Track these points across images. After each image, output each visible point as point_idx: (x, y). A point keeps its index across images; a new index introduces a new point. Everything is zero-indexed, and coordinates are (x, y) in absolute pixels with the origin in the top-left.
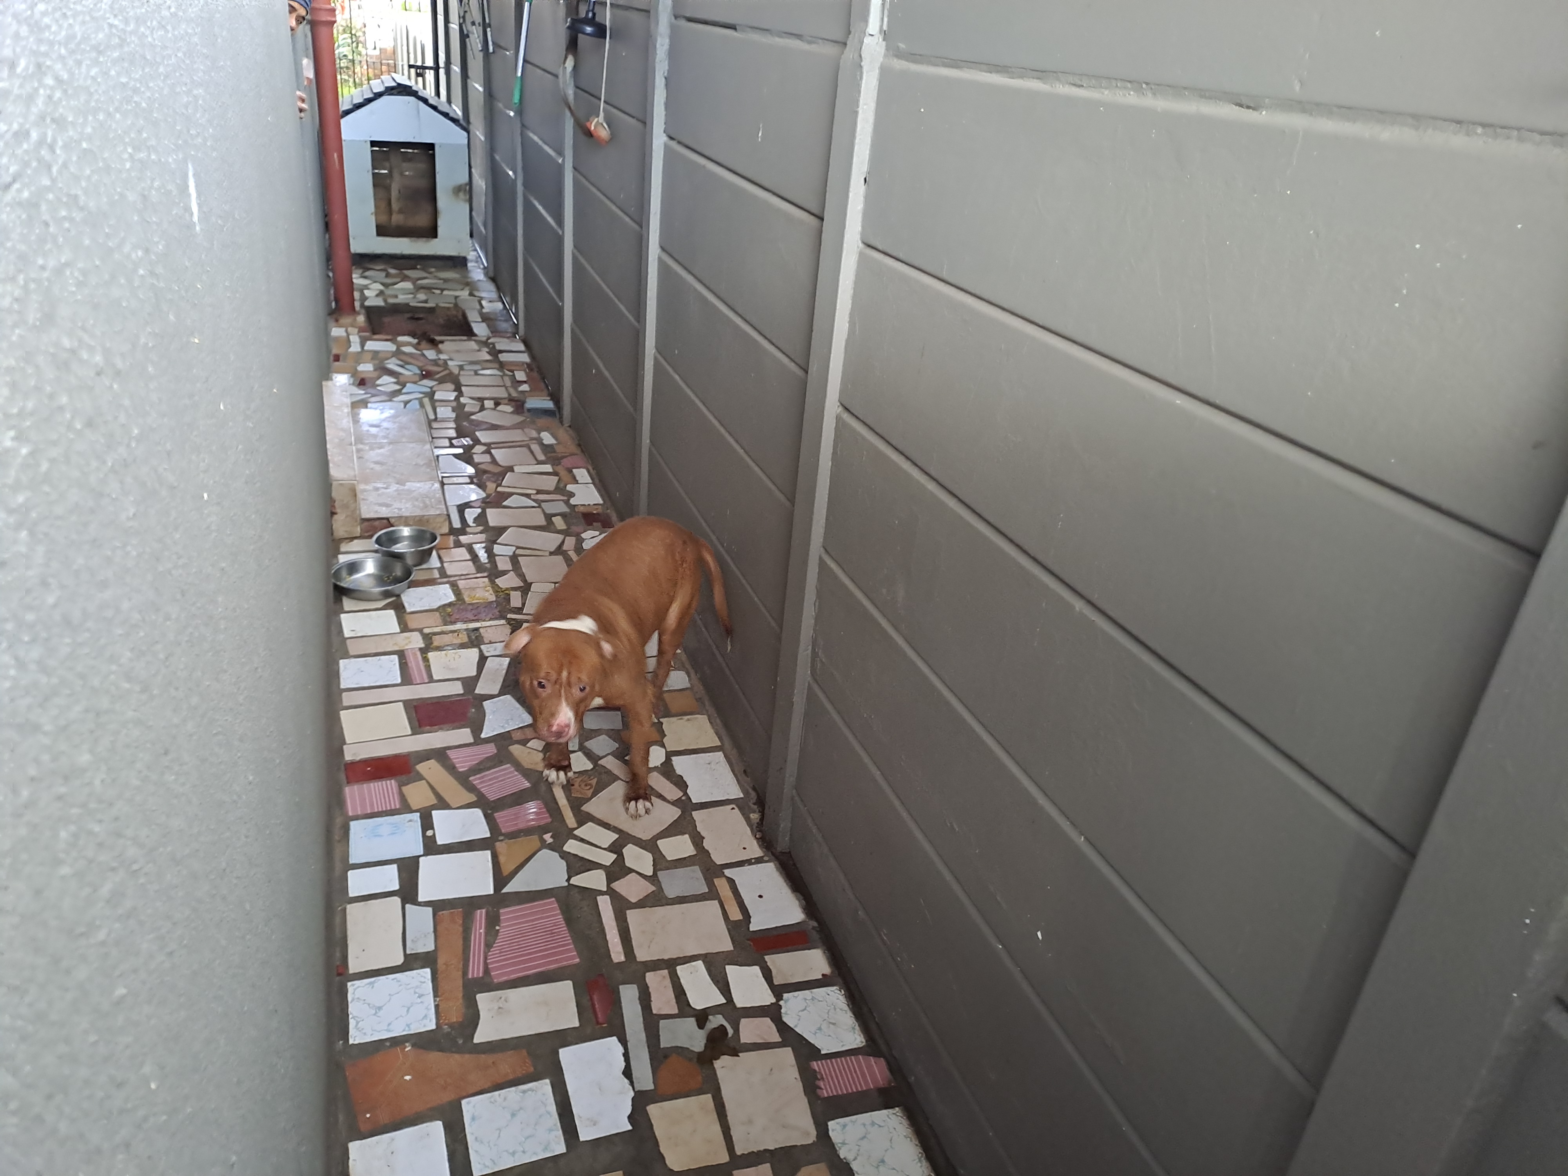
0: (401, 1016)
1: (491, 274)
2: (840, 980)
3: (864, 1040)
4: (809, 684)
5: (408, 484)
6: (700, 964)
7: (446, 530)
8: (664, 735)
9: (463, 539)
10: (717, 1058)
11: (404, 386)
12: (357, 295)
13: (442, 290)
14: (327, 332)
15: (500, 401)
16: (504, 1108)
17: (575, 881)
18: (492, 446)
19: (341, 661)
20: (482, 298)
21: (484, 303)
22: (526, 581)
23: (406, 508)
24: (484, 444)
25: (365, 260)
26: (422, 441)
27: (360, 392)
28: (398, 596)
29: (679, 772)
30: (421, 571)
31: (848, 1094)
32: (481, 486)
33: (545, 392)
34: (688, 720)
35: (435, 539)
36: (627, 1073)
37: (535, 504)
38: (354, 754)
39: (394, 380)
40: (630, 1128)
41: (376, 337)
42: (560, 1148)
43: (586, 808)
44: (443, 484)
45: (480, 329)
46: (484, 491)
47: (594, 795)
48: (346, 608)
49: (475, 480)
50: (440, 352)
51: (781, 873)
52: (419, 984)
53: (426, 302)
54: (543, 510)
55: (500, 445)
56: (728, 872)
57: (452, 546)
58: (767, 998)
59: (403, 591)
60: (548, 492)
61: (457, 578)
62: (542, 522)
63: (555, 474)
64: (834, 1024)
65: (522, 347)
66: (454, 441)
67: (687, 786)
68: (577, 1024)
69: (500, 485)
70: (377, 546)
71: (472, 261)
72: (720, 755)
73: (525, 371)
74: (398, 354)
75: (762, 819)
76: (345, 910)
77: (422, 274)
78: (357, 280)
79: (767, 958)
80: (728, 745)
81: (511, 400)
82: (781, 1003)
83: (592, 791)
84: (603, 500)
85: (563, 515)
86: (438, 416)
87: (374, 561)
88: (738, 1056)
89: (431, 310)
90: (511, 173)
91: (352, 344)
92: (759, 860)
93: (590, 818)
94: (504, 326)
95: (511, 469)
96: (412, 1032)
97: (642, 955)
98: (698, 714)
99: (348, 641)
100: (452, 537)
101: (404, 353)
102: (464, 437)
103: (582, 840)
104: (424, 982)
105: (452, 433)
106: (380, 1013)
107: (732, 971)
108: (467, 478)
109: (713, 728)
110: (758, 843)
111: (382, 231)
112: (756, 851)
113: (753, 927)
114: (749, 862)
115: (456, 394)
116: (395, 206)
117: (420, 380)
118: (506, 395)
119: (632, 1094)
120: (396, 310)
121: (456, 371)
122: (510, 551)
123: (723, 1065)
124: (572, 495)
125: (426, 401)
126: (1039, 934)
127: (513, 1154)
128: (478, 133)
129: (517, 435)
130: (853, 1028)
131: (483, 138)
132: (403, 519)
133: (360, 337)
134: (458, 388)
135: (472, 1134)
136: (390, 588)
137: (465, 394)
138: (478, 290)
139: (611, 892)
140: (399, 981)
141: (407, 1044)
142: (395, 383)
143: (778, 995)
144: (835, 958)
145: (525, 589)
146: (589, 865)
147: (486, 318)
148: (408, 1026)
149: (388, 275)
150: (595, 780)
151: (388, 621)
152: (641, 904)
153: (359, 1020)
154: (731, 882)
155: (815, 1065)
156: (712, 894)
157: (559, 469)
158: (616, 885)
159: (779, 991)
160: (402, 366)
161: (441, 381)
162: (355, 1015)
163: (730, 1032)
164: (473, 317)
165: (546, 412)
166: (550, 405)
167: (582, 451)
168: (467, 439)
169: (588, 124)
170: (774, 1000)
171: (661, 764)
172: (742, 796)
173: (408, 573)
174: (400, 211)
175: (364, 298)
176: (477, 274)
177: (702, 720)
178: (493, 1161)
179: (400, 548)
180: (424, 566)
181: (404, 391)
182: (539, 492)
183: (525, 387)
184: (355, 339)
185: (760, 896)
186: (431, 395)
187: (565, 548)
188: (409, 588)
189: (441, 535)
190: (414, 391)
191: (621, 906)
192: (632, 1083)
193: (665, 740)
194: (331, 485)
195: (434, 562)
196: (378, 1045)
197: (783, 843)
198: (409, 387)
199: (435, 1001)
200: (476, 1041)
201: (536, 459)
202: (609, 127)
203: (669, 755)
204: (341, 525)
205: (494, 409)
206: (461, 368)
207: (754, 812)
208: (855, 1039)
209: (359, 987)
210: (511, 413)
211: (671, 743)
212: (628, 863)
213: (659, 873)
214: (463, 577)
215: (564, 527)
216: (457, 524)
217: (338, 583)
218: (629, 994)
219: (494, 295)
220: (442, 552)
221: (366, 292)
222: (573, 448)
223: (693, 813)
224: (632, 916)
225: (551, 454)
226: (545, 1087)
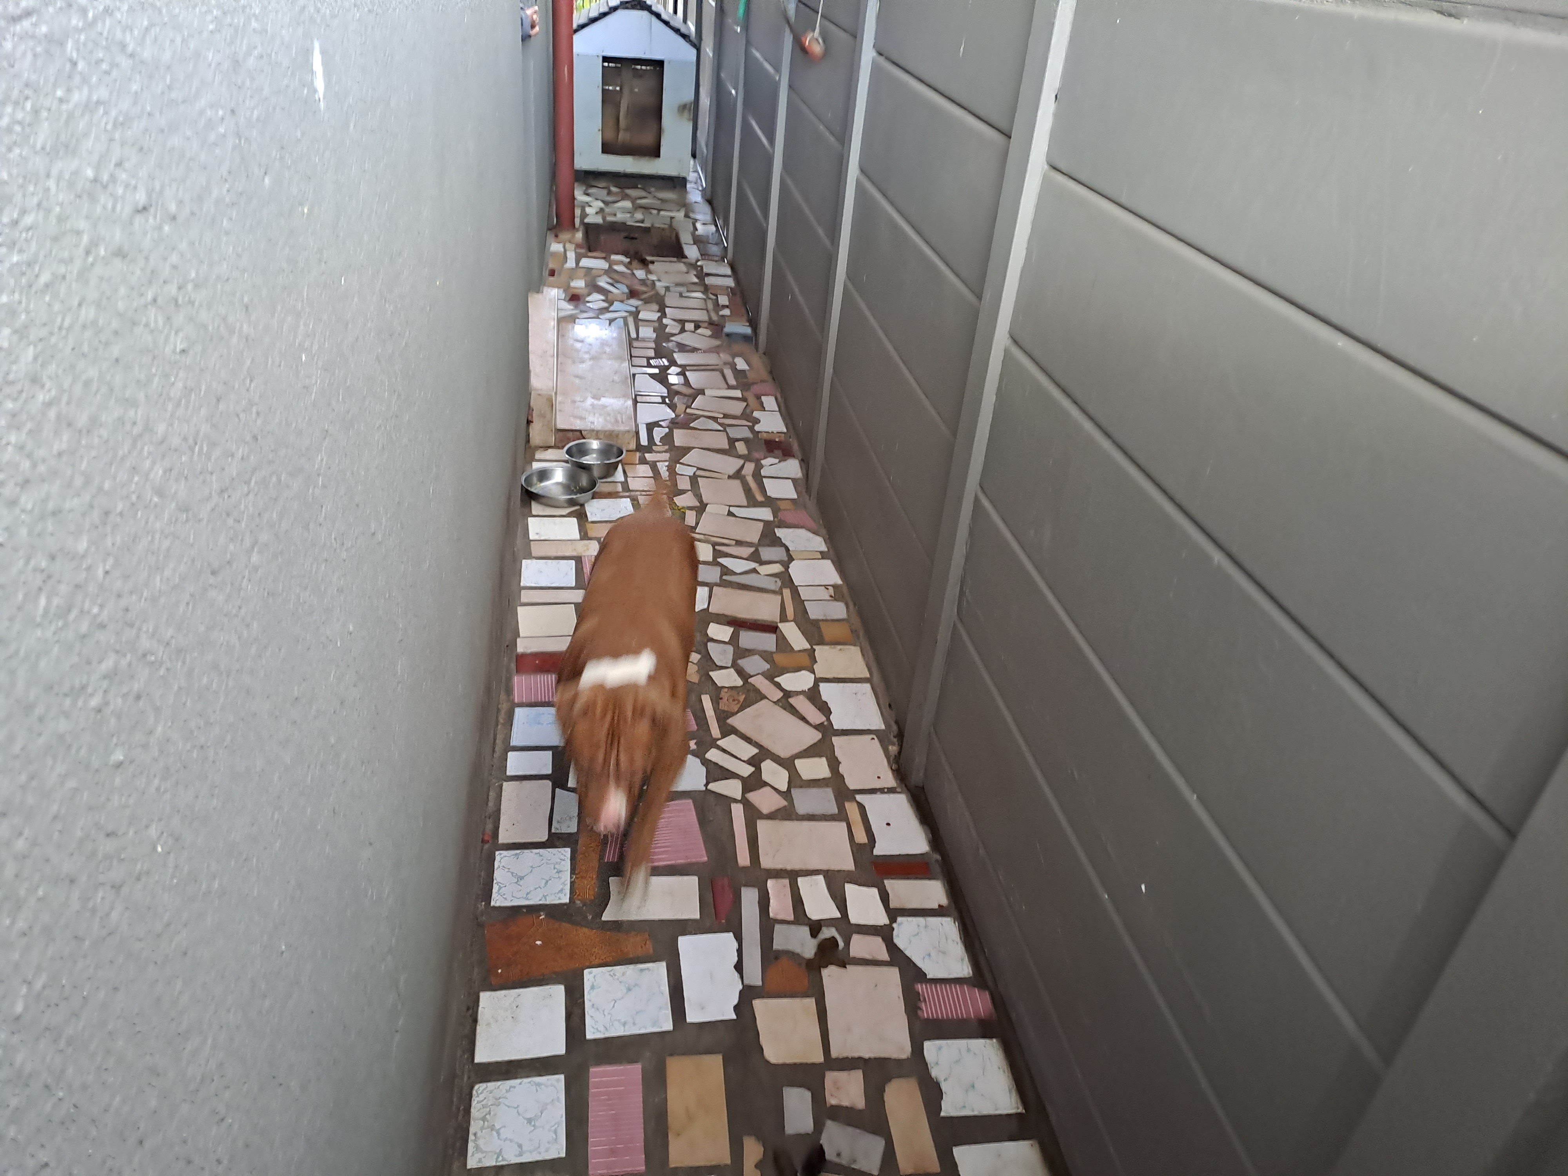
0: (539, 887)
1: (708, 196)
2: (956, 914)
3: (971, 972)
4: (954, 622)
5: (603, 399)
6: (820, 878)
7: (633, 446)
8: (814, 661)
9: (648, 456)
10: (826, 967)
11: (611, 304)
12: (578, 212)
13: (659, 210)
14: (543, 246)
15: (700, 324)
16: (620, 982)
17: (712, 786)
18: (688, 368)
19: (524, 561)
20: (696, 220)
21: (698, 225)
22: (702, 501)
23: (596, 422)
24: (680, 366)
25: (589, 177)
26: (619, 358)
27: (568, 308)
28: (582, 505)
29: (824, 698)
30: (606, 484)
31: (948, 1020)
32: (672, 407)
33: (745, 317)
34: (841, 650)
35: (622, 453)
36: (739, 967)
37: (721, 428)
38: (526, 647)
39: (603, 298)
40: (734, 1017)
41: (590, 254)
42: (668, 1026)
43: (732, 721)
44: (635, 402)
45: (692, 252)
46: (674, 411)
47: (742, 708)
48: (534, 513)
49: (667, 400)
50: (649, 272)
51: (911, 806)
52: (559, 861)
53: (642, 221)
54: (727, 434)
55: (697, 368)
56: (859, 797)
57: (637, 462)
58: (882, 919)
59: (587, 501)
60: (735, 417)
61: (638, 493)
62: (725, 445)
63: (743, 399)
64: (944, 953)
65: (728, 271)
66: (652, 362)
67: (831, 713)
68: (698, 916)
69: (690, 407)
70: (567, 456)
71: (691, 182)
72: (867, 687)
73: (728, 296)
74: (609, 272)
75: (900, 753)
76: (501, 786)
77: (642, 193)
78: (580, 196)
79: (886, 882)
80: (876, 678)
81: (711, 324)
82: (895, 925)
83: (739, 706)
84: (787, 428)
85: (746, 440)
86: (640, 335)
87: (563, 470)
88: (846, 968)
89: (647, 230)
90: (733, 92)
91: (568, 260)
92: (891, 791)
93: (733, 731)
94: (714, 250)
95: (702, 392)
96: (548, 902)
97: (766, 862)
98: (851, 645)
99: (532, 543)
100: (638, 454)
101: (616, 271)
102: (661, 358)
103: (724, 751)
104: (564, 860)
105: (652, 353)
106: (521, 883)
107: (851, 890)
108: (660, 398)
109: (864, 659)
110: (893, 774)
111: (607, 149)
112: (889, 780)
113: (877, 852)
114: (881, 791)
115: (659, 314)
116: (623, 122)
117: (628, 299)
118: (706, 318)
119: (741, 987)
120: (614, 228)
121: (662, 292)
122: (690, 471)
123: (830, 974)
124: (757, 421)
125: (631, 321)
126: (1143, 887)
127: (624, 1024)
128: (708, 50)
129: (712, 359)
130: (962, 960)
131: (711, 55)
132: (595, 432)
133: (576, 253)
134: (662, 310)
135: (590, 1001)
136: (574, 497)
137: (668, 316)
138: (693, 212)
139: (745, 802)
140: (541, 856)
141: (542, 913)
142: (603, 301)
143: (893, 919)
144: (954, 890)
145: (701, 509)
146: (727, 774)
147: (698, 241)
148: (545, 897)
149: (609, 193)
150: (744, 696)
151: (569, 528)
152: (771, 816)
153: (502, 886)
154: (862, 808)
155: (919, 987)
156: (841, 816)
157: (746, 394)
158: (752, 796)
159: (894, 914)
160: (612, 285)
161: (646, 301)
162: (498, 881)
163: (841, 944)
164: (686, 238)
165: (746, 338)
166: (748, 331)
167: (773, 379)
168: (664, 360)
169: (803, 39)
170: (887, 922)
171: (809, 689)
172: (883, 727)
173: (593, 484)
174: (627, 129)
175: (584, 215)
176: (695, 196)
177: (854, 652)
178: (605, 1027)
179: (590, 460)
180: (609, 480)
181: (611, 309)
182: (726, 416)
183: (727, 312)
184: (571, 255)
185: (888, 824)
186: (635, 314)
187: (743, 472)
188: (593, 498)
189: (627, 451)
190: (621, 309)
191: (753, 815)
192: (742, 978)
193: (815, 666)
194: (530, 394)
195: (619, 476)
196: (516, 910)
197: (917, 777)
198: (617, 305)
199: (571, 878)
200: (604, 918)
201: (727, 383)
202: (824, 41)
203: (818, 681)
204: (537, 434)
205: (694, 332)
206: (667, 289)
207: (893, 744)
208: (964, 970)
209: (505, 856)
210: (709, 336)
211: (821, 670)
212: (765, 777)
213: (793, 791)
214: (644, 493)
215: (746, 452)
216: (644, 441)
217: (529, 489)
218: (749, 897)
219: (708, 217)
220: (626, 467)
221: (588, 210)
222: (764, 374)
223: (833, 738)
224: (762, 826)
225: (743, 381)
226: (660, 969)
